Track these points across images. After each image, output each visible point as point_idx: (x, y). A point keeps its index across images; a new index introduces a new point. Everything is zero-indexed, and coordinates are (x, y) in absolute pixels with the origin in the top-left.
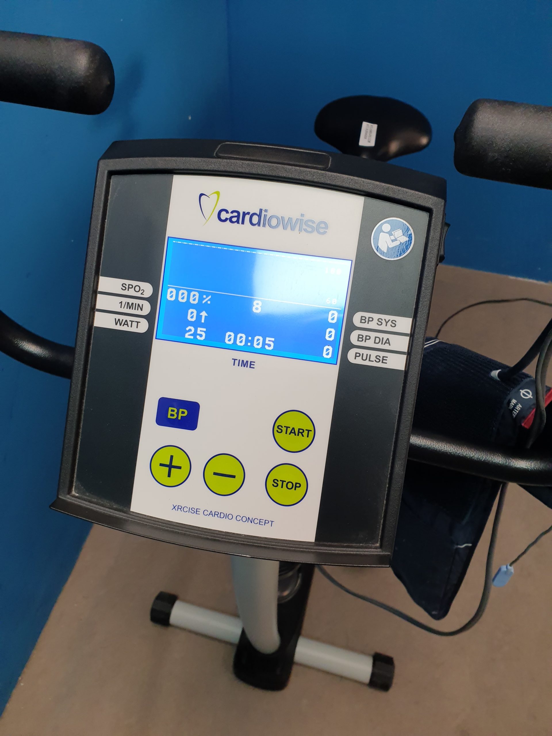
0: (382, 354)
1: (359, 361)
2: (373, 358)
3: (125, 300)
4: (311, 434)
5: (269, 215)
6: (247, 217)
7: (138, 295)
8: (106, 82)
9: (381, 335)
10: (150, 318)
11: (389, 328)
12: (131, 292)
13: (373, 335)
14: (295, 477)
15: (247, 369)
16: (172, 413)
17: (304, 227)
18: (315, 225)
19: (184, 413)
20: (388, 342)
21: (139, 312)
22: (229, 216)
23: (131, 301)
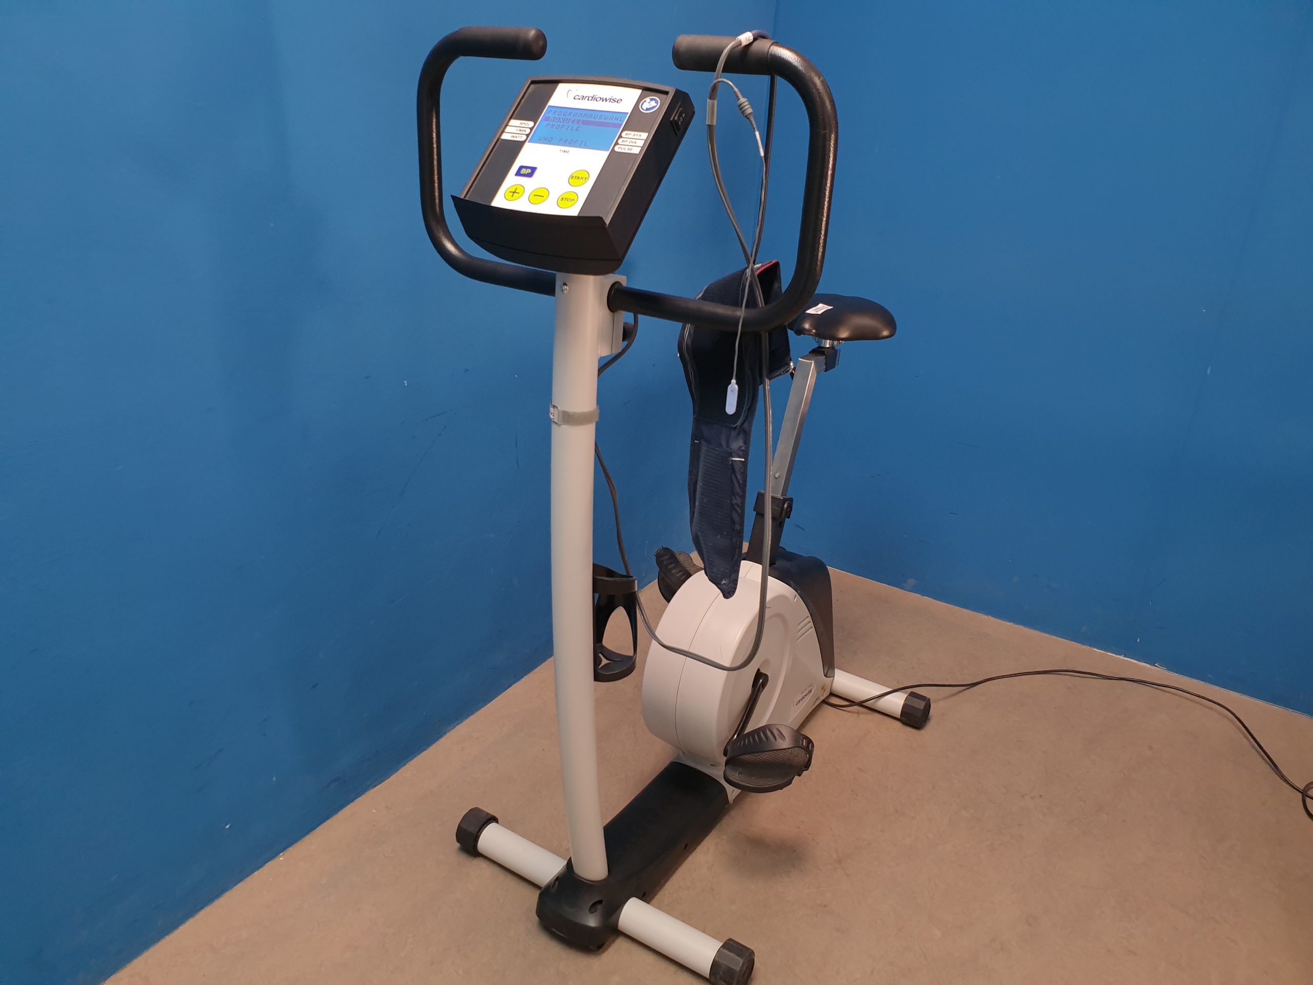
0: (630, 147)
1: (620, 150)
2: (627, 149)
3: (519, 129)
4: (586, 179)
5: (597, 97)
6: (587, 98)
7: (526, 126)
8: (541, 43)
9: (633, 140)
10: (528, 135)
11: (638, 137)
12: (524, 125)
13: (629, 140)
14: (573, 196)
15: (566, 153)
16: (523, 171)
17: (612, 100)
18: (616, 100)
19: (529, 171)
20: (635, 143)
21: (524, 133)
22: (578, 97)
23: (521, 129)
